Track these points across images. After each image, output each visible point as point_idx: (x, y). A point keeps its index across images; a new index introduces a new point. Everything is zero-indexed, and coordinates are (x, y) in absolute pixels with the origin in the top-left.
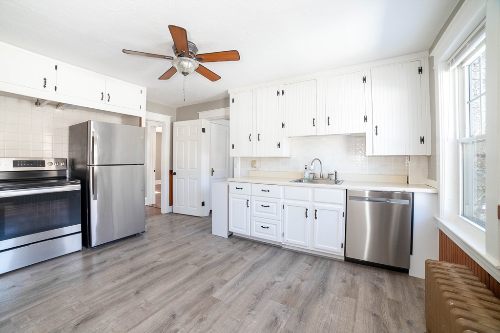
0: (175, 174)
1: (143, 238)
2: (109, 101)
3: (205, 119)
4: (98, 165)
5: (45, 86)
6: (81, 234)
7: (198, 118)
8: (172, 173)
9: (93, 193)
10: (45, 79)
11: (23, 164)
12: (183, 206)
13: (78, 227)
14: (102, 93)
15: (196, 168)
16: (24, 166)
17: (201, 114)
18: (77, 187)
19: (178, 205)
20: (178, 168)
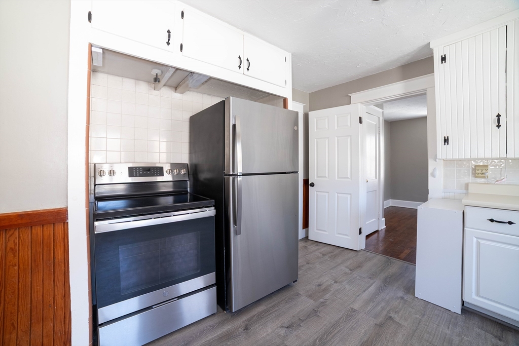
0: (312, 185)
1: (298, 295)
2: (248, 69)
3: (362, 103)
4: (243, 175)
5: (168, 43)
6: (215, 288)
7: (350, 103)
8: (307, 184)
9: (235, 223)
10: (169, 32)
11: (139, 172)
12: (325, 231)
13: (211, 277)
14: (240, 58)
15: (349, 176)
16: (141, 176)
17: (354, 96)
18: (210, 212)
19: (318, 229)
20: (318, 177)
